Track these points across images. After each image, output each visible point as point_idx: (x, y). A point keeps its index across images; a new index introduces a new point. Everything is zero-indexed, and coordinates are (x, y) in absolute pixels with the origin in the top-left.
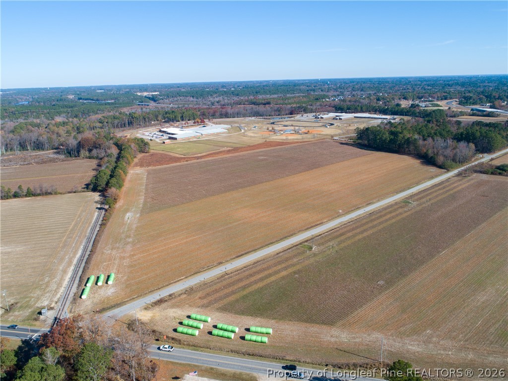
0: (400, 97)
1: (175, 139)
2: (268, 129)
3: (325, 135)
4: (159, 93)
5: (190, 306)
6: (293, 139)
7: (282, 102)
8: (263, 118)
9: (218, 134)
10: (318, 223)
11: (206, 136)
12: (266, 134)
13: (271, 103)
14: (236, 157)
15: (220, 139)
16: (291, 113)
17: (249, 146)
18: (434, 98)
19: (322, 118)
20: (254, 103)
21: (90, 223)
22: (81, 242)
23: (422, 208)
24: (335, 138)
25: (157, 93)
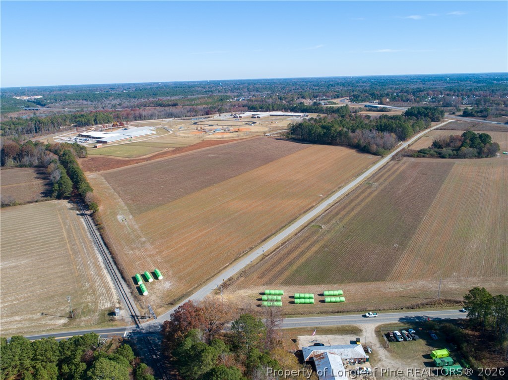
0: (299, 96)
1: (106, 142)
2: (197, 129)
3: (255, 132)
4: (42, 97)
5: (255, 285)
6: (229, 137)
7: (189, 103)
8: (182, 119)
9: (147, 136)
10: (310, 206)
11: (137, 138)
12: (198, 134)
13: (179, 104)
14: (185, 156)
15: (153, 141)
16: (207, 114)
17: (190, 146)
18: (328, 97)
19: (240, 117)
20: (160, 105)
21: (84, 229)
22: (92, 248)
23: (384, 187)
24: (266, 135)
25: (39, 97)
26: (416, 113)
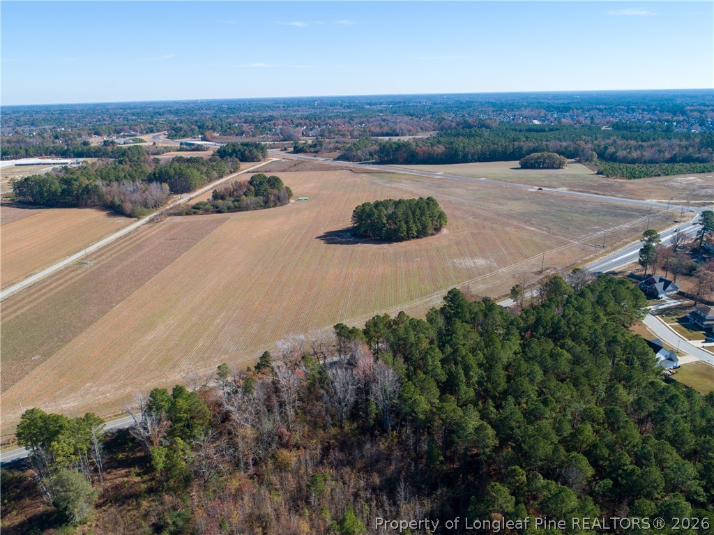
18: (136, 131)
23: (101, 266)
26: (230, 151)
